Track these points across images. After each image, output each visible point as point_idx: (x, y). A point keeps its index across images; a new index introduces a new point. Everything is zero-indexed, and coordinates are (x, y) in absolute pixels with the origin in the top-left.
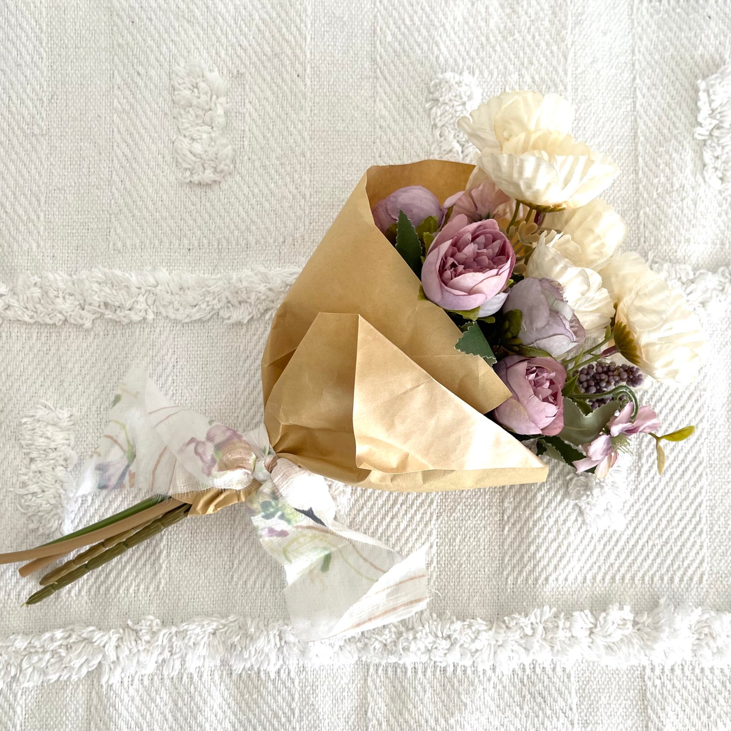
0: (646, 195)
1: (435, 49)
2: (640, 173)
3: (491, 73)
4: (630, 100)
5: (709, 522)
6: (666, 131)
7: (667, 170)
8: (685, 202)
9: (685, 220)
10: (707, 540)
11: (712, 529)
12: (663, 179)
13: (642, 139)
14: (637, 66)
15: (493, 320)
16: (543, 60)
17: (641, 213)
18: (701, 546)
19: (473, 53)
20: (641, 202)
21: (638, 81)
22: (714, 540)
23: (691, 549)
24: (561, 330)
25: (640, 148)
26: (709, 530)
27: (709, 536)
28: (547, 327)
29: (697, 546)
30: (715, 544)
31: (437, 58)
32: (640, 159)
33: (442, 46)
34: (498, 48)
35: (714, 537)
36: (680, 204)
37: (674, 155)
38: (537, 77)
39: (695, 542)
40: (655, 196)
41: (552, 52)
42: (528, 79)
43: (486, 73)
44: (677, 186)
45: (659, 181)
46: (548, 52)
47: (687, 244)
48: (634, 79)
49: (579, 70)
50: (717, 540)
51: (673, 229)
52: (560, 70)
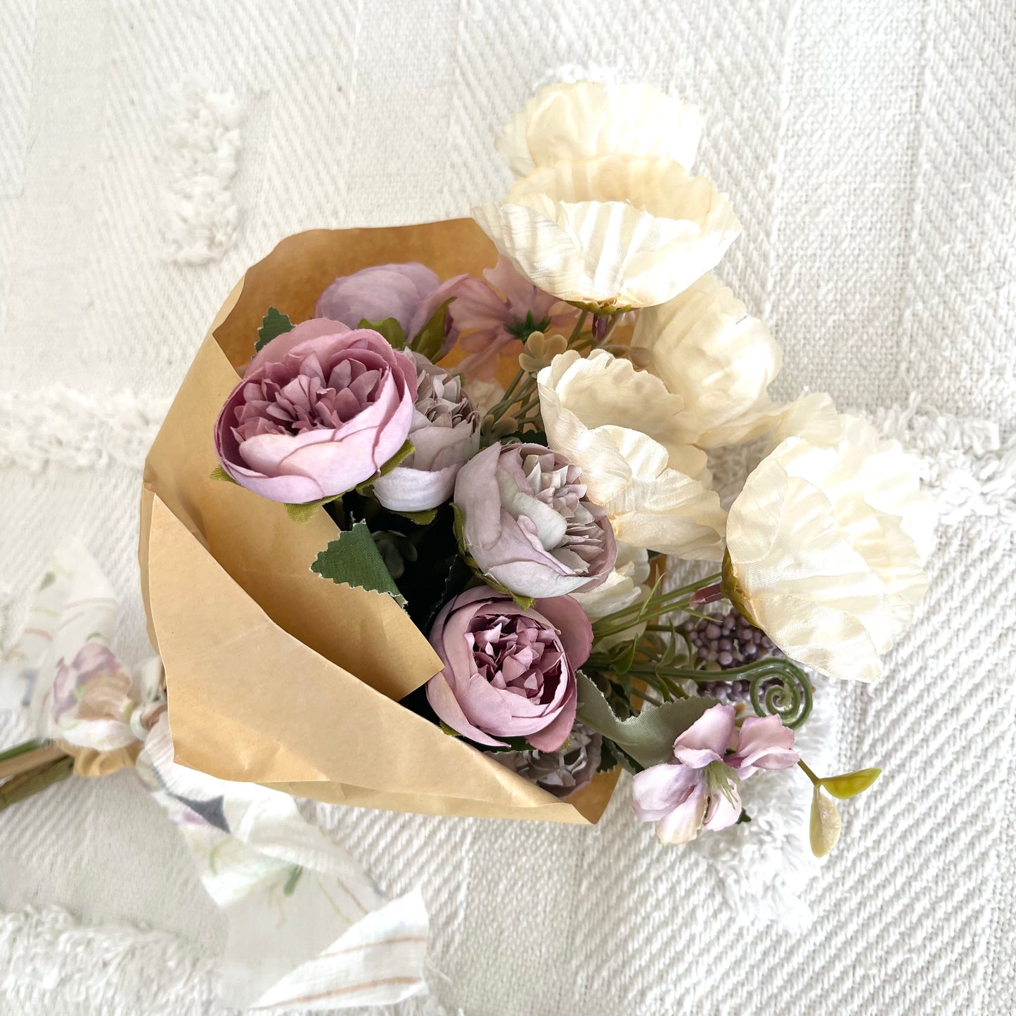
0: (920, 279)
1: (552, 26)
2: (915, 234)
3: (645, 61)
4: (911, 92)
5: (992, 955)
6: (978, 149)
7: (972, 227)
8: (1004, 292)
9: (1000, 328)
10: (983, 991)
11: (996, 971)
12: (960, 247)
13: (926, 166)
14: (931, 25)
15: (428, 520)
16: (741, 27)
17: (908, 314)
18: (969, 1000)
19: (617, 27)
20: (910, 291)
21: (930, 52)
22: (999, 993)
23: (945, 1003)
24: (525, 551)
25: (920, 183)
26: (990, 971)
27: (989, 984)
28: (500, 543)
29: (960, 999)
30: (1001, 1003)
31: (555, 41)
32: (918, 207)
33: (564, 20)
34: (661, 15)
35: (999, 987)
36: (992, 294)
37: (991, 197)
38: (727, 62)
39: (956, 988)
40: (940, 279)
41: (759, 13)
42: (711, 66)
43: (636, 61)
44: (989, 257)
45: (951, 248)
46: (751, 13)
47: (996, 377)
48: (923, 49)
49: (808, 42)
50: (1005, 996)
51: (968, 346)
52: (771, 44)
